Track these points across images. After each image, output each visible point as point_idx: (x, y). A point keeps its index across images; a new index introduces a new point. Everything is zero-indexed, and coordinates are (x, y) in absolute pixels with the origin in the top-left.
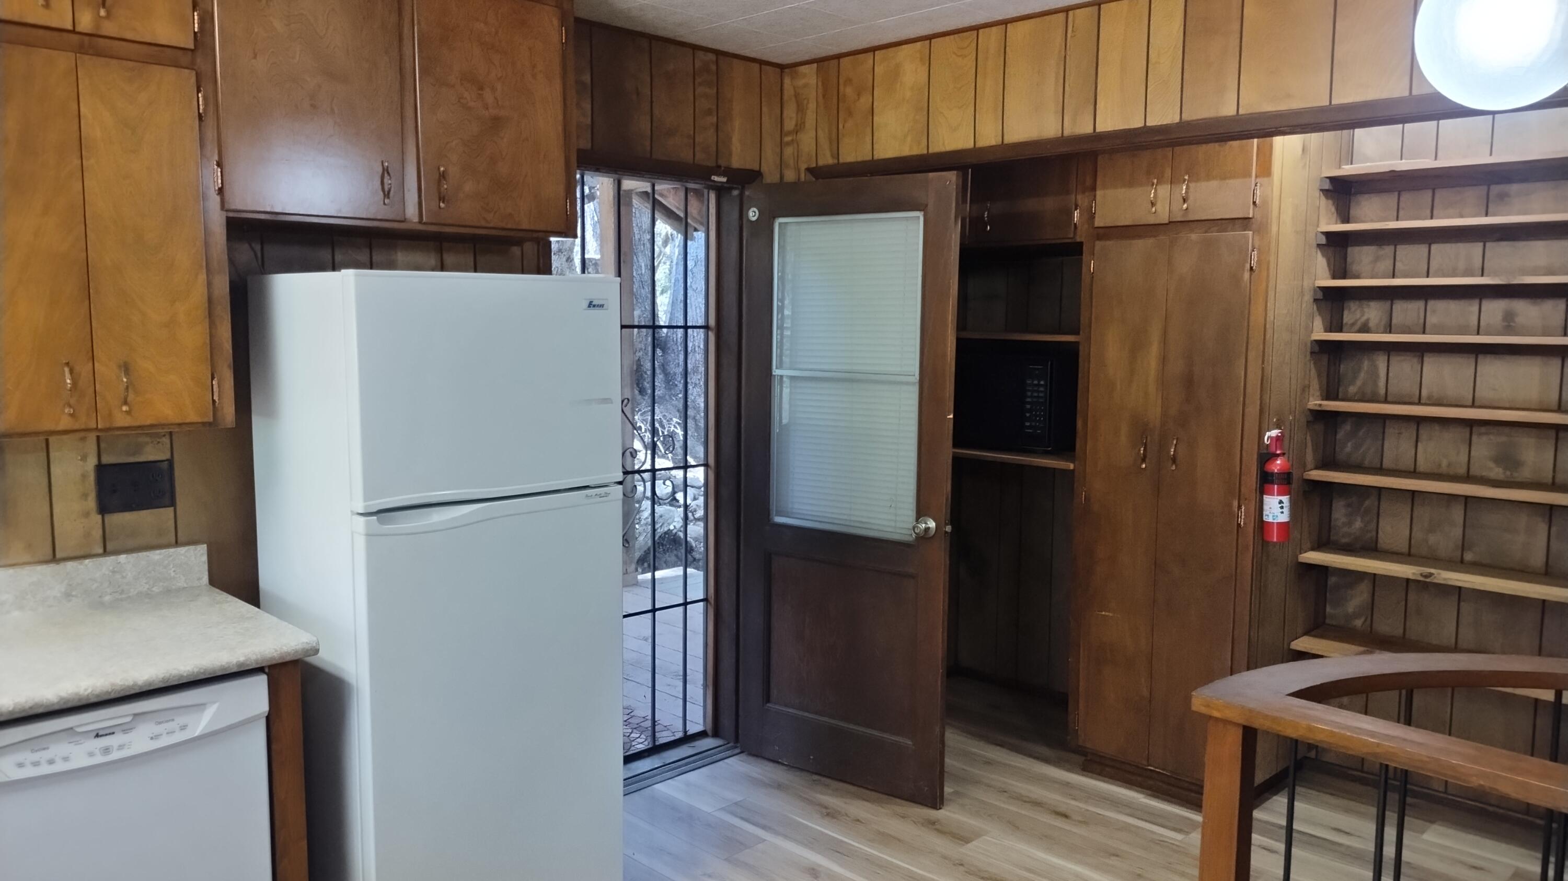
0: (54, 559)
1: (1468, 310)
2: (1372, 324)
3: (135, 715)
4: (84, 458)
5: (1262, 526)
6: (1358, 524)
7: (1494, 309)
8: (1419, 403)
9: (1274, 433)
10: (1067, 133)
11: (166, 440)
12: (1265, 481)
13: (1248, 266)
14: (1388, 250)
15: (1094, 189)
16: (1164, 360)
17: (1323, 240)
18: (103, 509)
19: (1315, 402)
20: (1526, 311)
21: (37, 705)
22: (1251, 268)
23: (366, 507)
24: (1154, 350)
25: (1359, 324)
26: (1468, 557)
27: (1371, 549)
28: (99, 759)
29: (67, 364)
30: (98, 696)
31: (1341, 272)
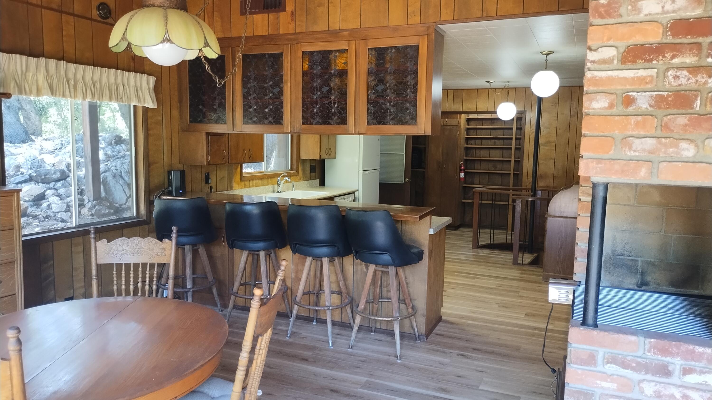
0: (307, 180)
1: (488, 142)
2: (473, 144)
3: (347, 197)
5: (460, 179)
6: (471, 180)
7: (493, 141)
8: (481, 158)
9: (462, 162)
12: (461, 171)
14: (475, 131)
16: (443, 150)
17: (466, 129)
18: (311, 173)
19: (465, 158)
20: (497, 141)
22: (458, 134)
23: (362, 170)
24: (441, 149)
25: (471, 144)
26: (489, 184)
27: (474, 184)
30: (346, 193)
31: (467, 135)
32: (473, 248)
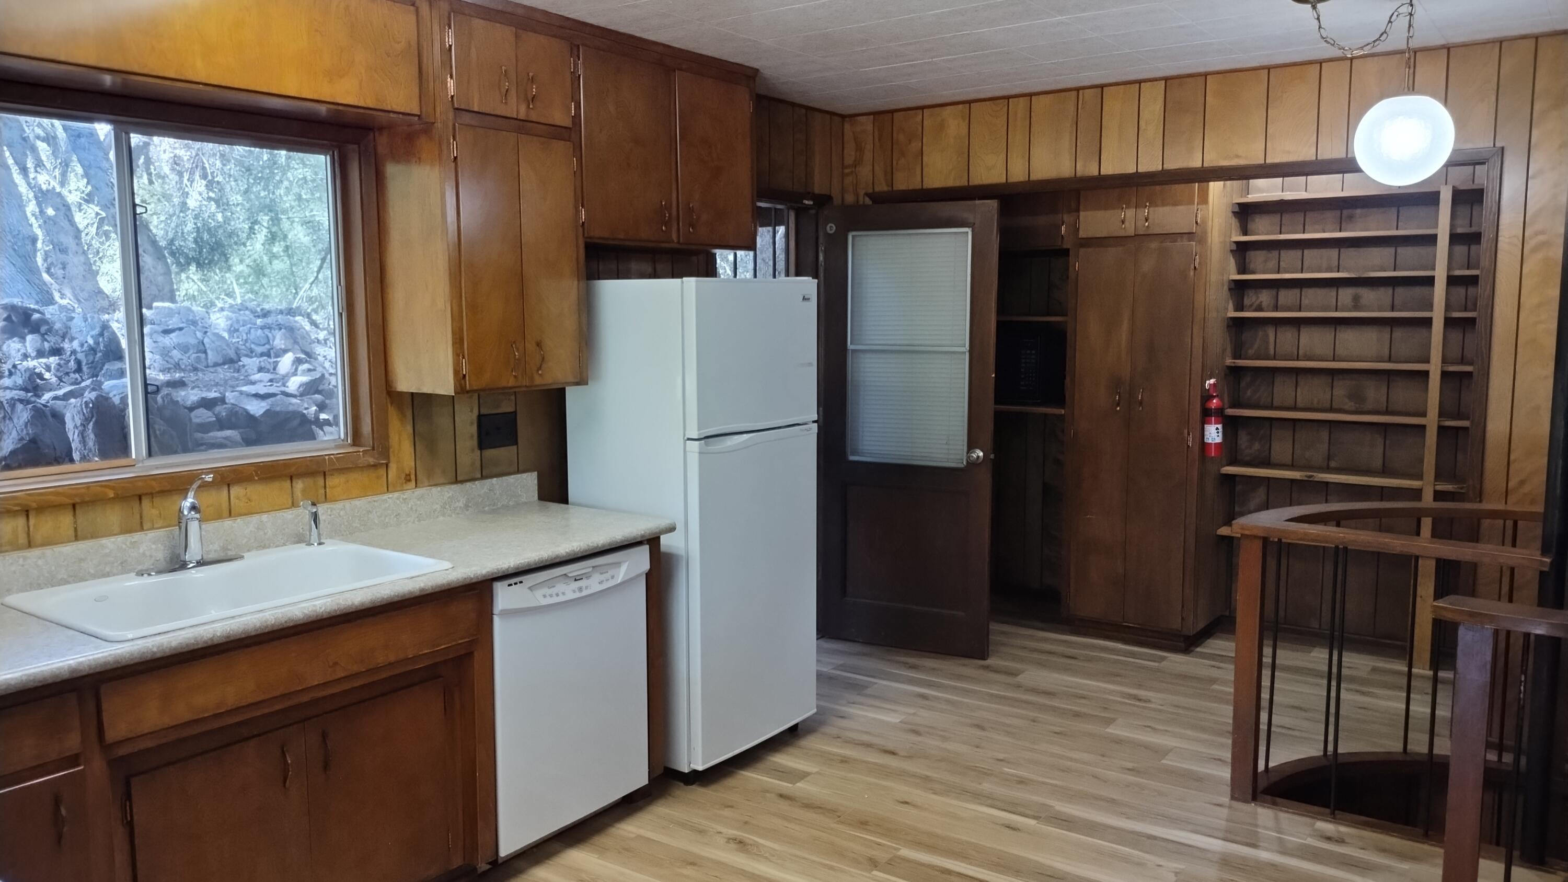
0: (456, 481)
1: (1329, 295)
2: (1264, 305)
3: (593, 567)
4: (472, 411)
5: (1204, 446)
6: (1257, 446)
7: (1346, 294)
8: (1298, 359)
9: (1212, 381)
10: (1079, 174)
11: (513, 398)
12: (1206, 415)
13: (1192, 267)
14: (1275, 253)
15: (1078, 210)
16: (1132, 333)
17: (1234, 247)
18: (482, 446)
19: (1229, 361)
20: (1368, 295)
21: (557, 557)
22: (1195, 268)
23: (699, 434)
24: (1125, 325)
25: (1255, 305)
26: (1333, 464)
27: (1266, 463)
28: (578, 595)
29: (514, 342)
30: (582, 552)
31: (1242, 269)
32: (1233, 798)
